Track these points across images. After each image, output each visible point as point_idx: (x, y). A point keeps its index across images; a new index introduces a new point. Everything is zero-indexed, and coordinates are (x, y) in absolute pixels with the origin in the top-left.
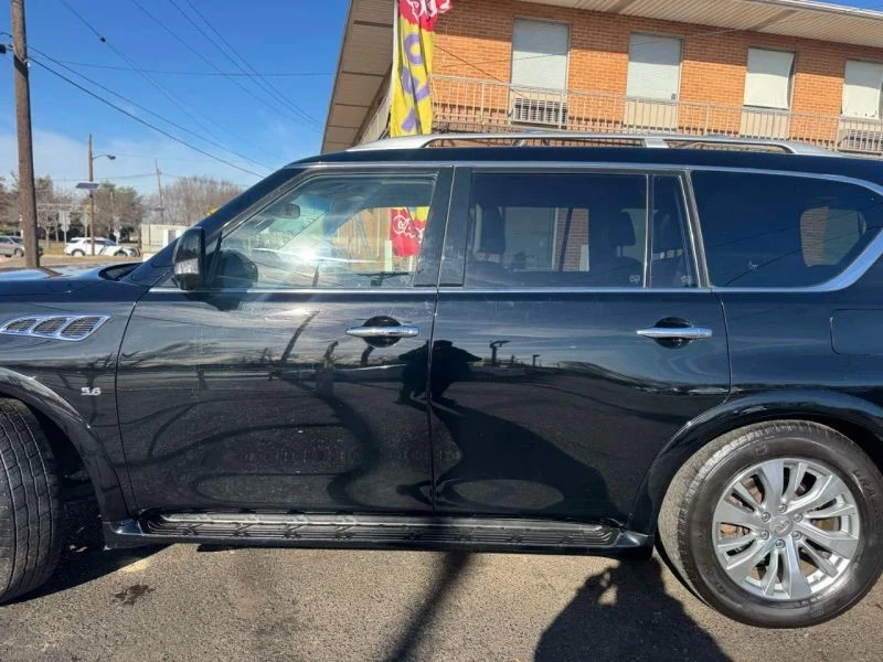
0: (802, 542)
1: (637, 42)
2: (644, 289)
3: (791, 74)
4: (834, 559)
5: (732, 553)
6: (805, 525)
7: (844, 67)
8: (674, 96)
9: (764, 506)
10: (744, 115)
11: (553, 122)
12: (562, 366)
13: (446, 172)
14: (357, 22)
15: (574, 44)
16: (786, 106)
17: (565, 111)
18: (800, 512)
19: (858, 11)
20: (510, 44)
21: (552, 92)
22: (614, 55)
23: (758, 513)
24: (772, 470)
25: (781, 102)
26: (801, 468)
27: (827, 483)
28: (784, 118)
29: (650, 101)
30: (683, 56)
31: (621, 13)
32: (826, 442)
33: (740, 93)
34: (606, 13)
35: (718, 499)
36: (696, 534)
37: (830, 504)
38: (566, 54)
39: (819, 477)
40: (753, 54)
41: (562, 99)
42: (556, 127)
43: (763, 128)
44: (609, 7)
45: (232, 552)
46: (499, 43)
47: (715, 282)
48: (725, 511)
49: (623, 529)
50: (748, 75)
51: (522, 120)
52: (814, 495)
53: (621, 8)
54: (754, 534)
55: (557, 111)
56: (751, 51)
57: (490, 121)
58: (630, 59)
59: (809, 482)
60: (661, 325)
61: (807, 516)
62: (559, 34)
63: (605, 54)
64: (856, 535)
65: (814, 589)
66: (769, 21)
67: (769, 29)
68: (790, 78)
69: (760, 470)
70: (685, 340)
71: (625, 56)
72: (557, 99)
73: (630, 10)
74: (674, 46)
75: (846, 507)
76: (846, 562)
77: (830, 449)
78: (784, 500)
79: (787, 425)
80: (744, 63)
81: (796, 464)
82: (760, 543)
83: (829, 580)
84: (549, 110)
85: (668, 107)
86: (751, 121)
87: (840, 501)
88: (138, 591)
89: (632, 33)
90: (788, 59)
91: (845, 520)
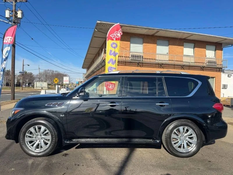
0: (187, 142)
1: (158, 42)
2: (157, 97)
4: (193, 145)
5: (175, 144)
6: (187, 138)
7: (206, 46)
8: (167, 53)
9: (180, 135)
10: (184, 57)
12: (143, 111)
14: (95, 37)
15: (144, 42)
17: (142, 57)
18: (186, 136)
20: (130, 42)
21: (139, 53)
22: (153, 44)
23: (179, 136)
24: (181, 128)
25: (192, 54)
26: (186, 128)
27: (191, 131)
28: (193, 58)
30: (169, 45)
31: (155, 35)
32: (190, 123)
33: (183, 52)
34: (151, 35)
35: (172, 134)
36: (168, 140)
37: (191, 134)
38: (142, 44)
39: (189, 130)
40: (185, 44)
41: (142, 54)
42: (141, 61)
43: (188, 60)
44: (153, 33)
46: (127, 42)
47: (169, 96)
48: (173, 136)
49: (156, 140)
50: (184, 48)
51: (133, 59)
52: (189, 133)
53: (155, 34)
54: (179, 140)
55: (141, 57)
56: (184, 43)
57: (126, 59)
58: (157, 45)
59: (187, 131)
60: (160, 103)
61: (187, 137)
62: (141, 40)
64: (196, 140)
65: (190, 150)
67: (188, 38)
68: (194, 49)
69: (179, 128)
70: (164, 105)
71: (156, 45)
72: (141, 54)
73: (157, 34)
74: (167, 42)
75: (194, 135)
76: (195, 145)
77: (190, 124)
78: (183, 134)
79: (183, 120)
80: (183, 46)
81: (185, 127)
82: (180, 142)
83: (192, 149)
84: (139, 57)
85: (166, 56)
87: (193, 134)
89: (157, 39)
90: (193, 45)
91: (194, 137)
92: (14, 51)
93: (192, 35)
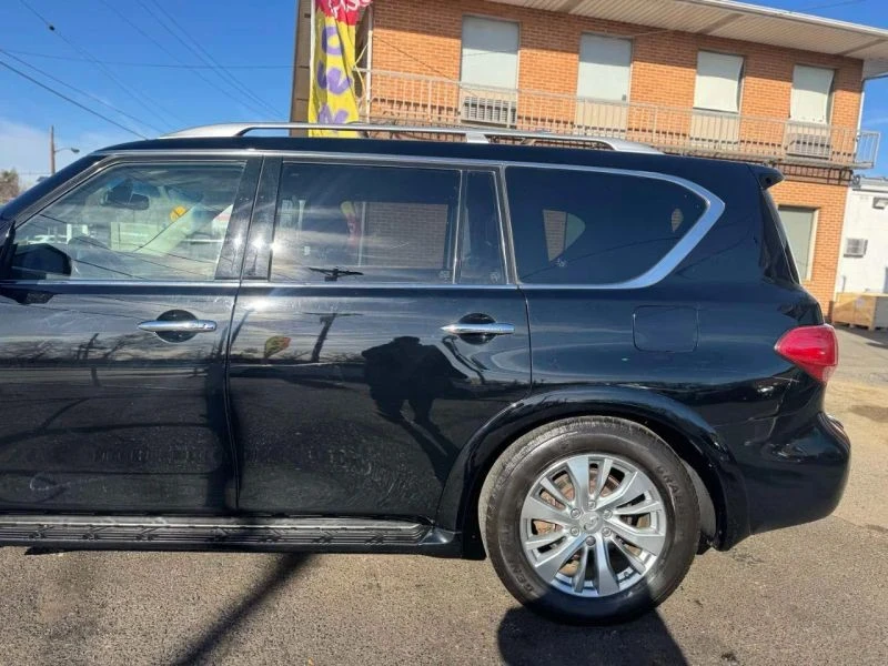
0: (611, 538)
1: (587, 43)
2: (454, 285)
3: (741, 77)
4: (643, 556)
5: (544, 549)
6: (616, 521)
7: (792, 72)
8: (624, 98)
9: (573, 503)
10: (693, 117)
11: (502, 122)
15: (524, 43)
16: (736, 110)
17: (514, 111)
18: (609, 507)
19: (787, 14)
20: (458, 42)
21: (503, 90)
22: (564, 55)
23: (568, 510)
24: (578, 465)
25: (730, 105)
26: (608, 463)
27: (634, 481)
28: (732, 121)
29: (606, 102)
30: (633, 59)
31: (572, 12)
32: (634, 439)
33: (690, 96)
34: (555, 12)
35: (525, 495)
36: (502, 530)
37: (642, 498)
38: (515, 52)
39: (627, 473)
40: (703, 57)
41: (512, 100)
42: (505, 126)
43: (712, 125)
44: (559, 5)
46: (448, 40)
47: (523, 279)
48: (532, 507)
49: (434, 527)
50: (698, 77)
51: (471, 118)
52: (622, 492)
53: (573, 7)
54: (565, 531)
55: (505, 109)
56: (701, 54)
57: (439, 118)
58: (581, 59)
59: (617, 475)
60: (465, 321)
61: (616, 512)
62: (509, 32)
63: (554, 54)
64: (663, 533)
65: (624, 586)
66: (717, 25)
67: (718, 32)
68: (740, 82)
69: (566, 465)
70: (491, 335)
71: (575, 56)
72: (506, 98)
73: (580, 9)
74: (624, 48)
75: (653, 505)
76: (653, 559)
77: (634, 445)
78: (592, 497)
79: (591, 422)
80: (694, 66)
81: (602, 460)
82: (571, 539)
83: (636, 578)
84: (498, 109)
85: (618, 109)
86: (705, 123)
87: (648, 498)
89: (583, 33)
90: (737, 63)
91: (653, 516)
93: (738, 16)
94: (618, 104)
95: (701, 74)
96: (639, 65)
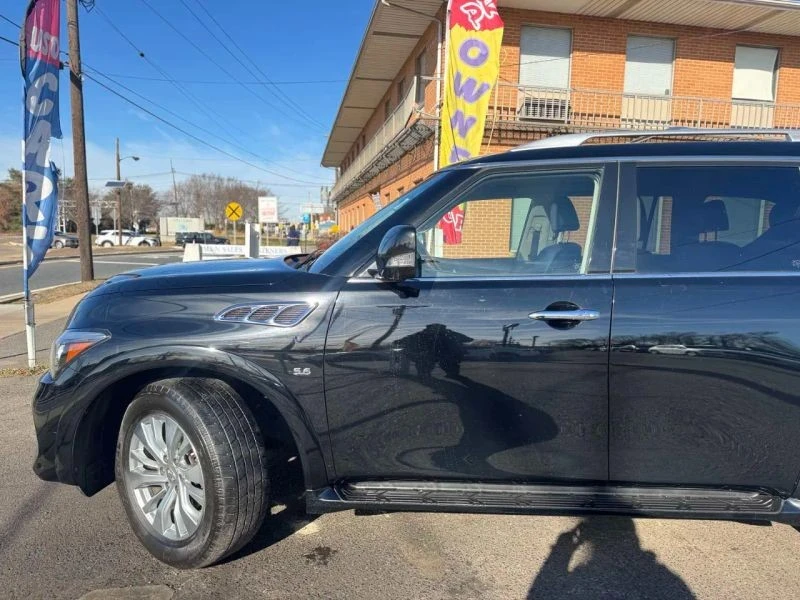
1: (632, 44)
3: (776, 69)
8: (667, 92)
10: (735, 107)
11: (558, 118)
13: (611, 168)
14: (375, 33)
15: (575, 47)
16: (771, 99)
17: (570, 108)
20: (518, 49)
21: (560, 91)
22: (613, 56)
25: (766, 94)
28: (771, 110)
29: (647, 97)
30: (674, 56)
31: (622, 16)
33: (729, 87)
34: (605, 18)
38: (568, 56)
40: (740, 52)
41: (566, 97)
42: (563, 122)
43: (752, 119)
44: (611, 10)
45: (387, 516)
46: (508, 48)
49: (786, 497)
50: (736, 71)
51: (530, 116)
53: (618, 15)
55: (563, 107)
56: (738, 48)
57: (501, 118)
58: (627, 59)
62: (562, 38)
63: (605, 55)
66: (757, 21)
67: (752, 29)
68: (775, 72)
71: (622, 57)
72: (563, 97)
74: (667, 47)
80: (732, 60)
84: (556, 107)
86: (740, 113)
88: (323, 553)
89: (629, 35)
90: (772, 55)
92: (79, 102)
93: (780, 11)
94: (661, 98)
95: (738, 68)
96: (681, 61)
